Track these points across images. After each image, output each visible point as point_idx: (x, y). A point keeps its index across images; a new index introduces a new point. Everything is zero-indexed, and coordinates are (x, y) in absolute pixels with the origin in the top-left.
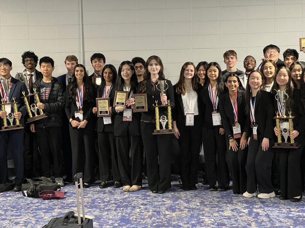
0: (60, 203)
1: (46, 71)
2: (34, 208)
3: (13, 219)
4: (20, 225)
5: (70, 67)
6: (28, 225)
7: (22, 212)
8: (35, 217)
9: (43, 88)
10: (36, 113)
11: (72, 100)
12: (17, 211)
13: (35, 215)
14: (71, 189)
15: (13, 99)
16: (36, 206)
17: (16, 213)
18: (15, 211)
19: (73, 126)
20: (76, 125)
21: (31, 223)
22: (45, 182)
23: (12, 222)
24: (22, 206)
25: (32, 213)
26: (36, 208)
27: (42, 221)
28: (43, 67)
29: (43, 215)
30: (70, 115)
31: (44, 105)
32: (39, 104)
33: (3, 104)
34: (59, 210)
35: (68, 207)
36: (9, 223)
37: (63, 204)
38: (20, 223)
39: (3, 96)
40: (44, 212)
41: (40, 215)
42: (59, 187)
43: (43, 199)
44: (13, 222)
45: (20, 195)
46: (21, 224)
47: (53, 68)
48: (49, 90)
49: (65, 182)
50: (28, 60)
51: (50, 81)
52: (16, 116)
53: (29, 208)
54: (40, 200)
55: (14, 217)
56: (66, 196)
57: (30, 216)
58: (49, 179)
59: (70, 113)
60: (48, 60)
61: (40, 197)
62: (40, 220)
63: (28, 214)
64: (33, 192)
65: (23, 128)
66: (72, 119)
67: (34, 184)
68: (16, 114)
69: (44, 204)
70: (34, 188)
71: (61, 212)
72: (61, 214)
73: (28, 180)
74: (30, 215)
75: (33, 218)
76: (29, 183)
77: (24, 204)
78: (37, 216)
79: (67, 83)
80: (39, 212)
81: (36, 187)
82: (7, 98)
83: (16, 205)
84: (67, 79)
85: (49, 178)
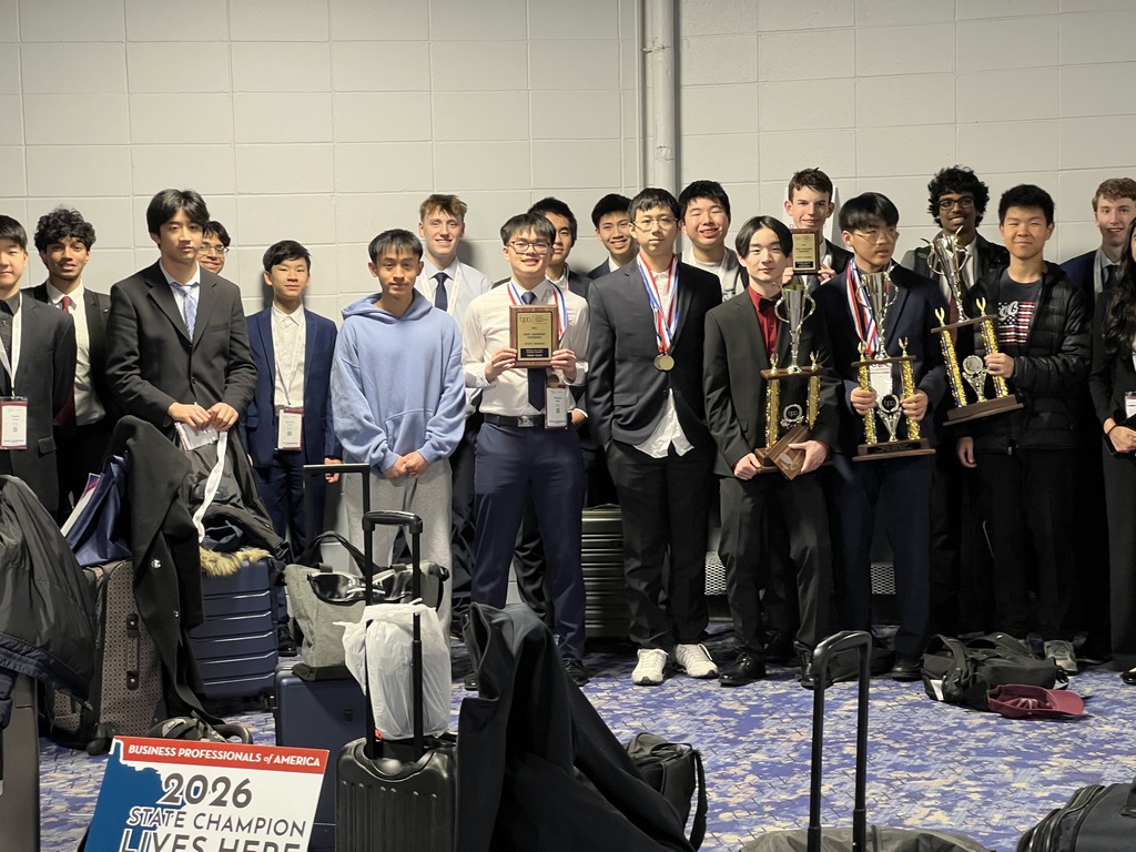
0: (1067, 736)
1: (1024, 240)
2: (972, 744)
3: (897, 779)
4: (928, 803)
5: (1113, 221)
6: (955, 805)
7: (929, 756)
8: (979, 780)
9: (1009, 304)
10: (980, 392)
11: (1119, 349)
12: (911, 753)
13: (977, 771)
14: (1107, 687)
15: (901, 345)
16: (978, 740)
17: (907, 760)
18: (903, 753)
19: (1118, 449)
20: (1129, 443)
21: (965, 798)
22: (1007, 652)
23: (898, 791)
24: (928, 737)
25: (968, 764)
26: (981, 745)
27: (1005, 794)
28: (1013, 222)
29: (1009, 775)
30: (1108, 407)
31: (1011, 362)
32: (996, 357)
33: (863, 364)
34: (1067, 762)
35: (1101, 751)
36: (885, 794)
37: (1079, 742)
38: (923, 796)
39: (865, 333)
40: (1012, 765)
41: (998, 772)
42: (1061, 675)
43: (1004, 716)
44: (900, 790)
45: (915, 694)
46: (930, 799)
47: (1050, 226)
48: (1031, 310)
49: (1081, 657)
50: (950, 201)
51: (1036, 278)
52: (908, 408)
53: (953, 743)
54: (992, 718)
55: (900, 774)
56: (1090, 711)
57: (959, 774)
58: (1021, 641)
59: (1109, 399)
60: (1031, 199)
61: (992, 708)
62: (999, 792)
63: (951, 765)
64: (967, 684)
65: (933, 451)
66: (1116, 421)
67: (970, 656)
68: (908, 399)
69: (1009, 733)
70: (970, 674)
71: (1074, 771)
72: (1076, 777)
73: (948, 641)
74: (958, 771)
75: (973, 783)
76: (949, 654)
77: (934, 728)
78: (985, 777)
79: (1098, 285)
80: (992, 762)
81: (975, 670)
82: (880, 339)
83: (904, 729)
84: (1097, 270)
85: (1021, 638)
